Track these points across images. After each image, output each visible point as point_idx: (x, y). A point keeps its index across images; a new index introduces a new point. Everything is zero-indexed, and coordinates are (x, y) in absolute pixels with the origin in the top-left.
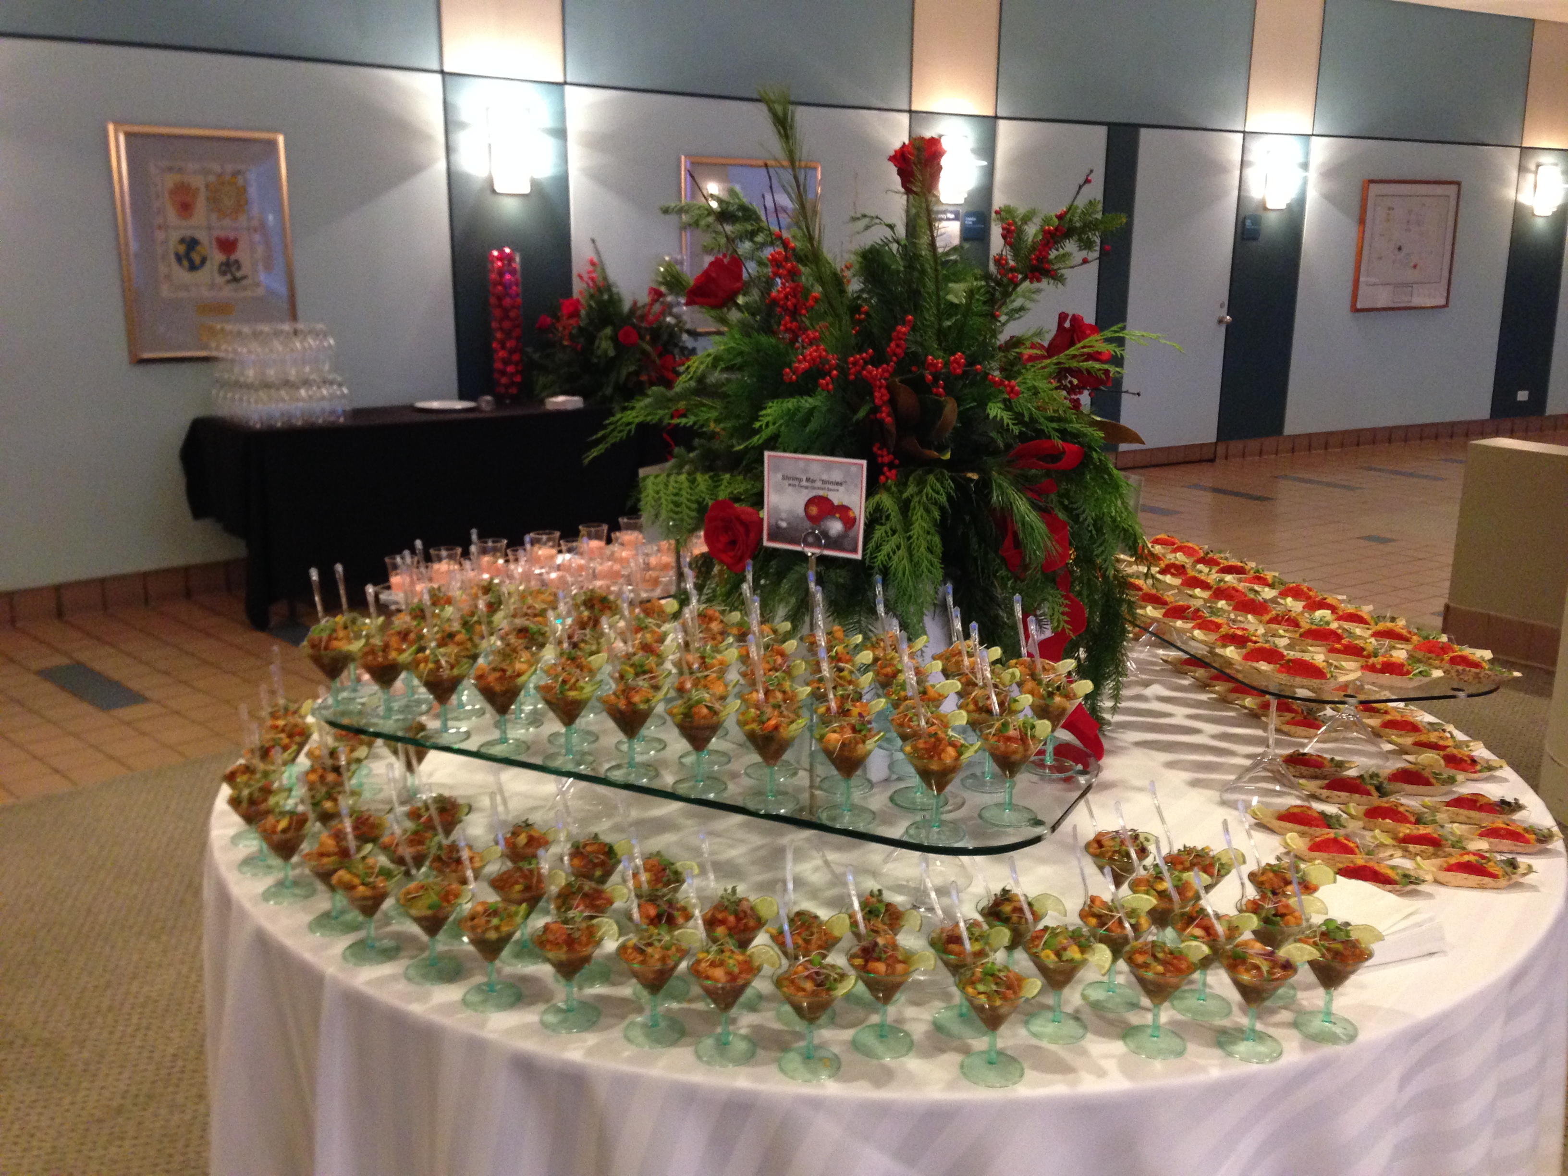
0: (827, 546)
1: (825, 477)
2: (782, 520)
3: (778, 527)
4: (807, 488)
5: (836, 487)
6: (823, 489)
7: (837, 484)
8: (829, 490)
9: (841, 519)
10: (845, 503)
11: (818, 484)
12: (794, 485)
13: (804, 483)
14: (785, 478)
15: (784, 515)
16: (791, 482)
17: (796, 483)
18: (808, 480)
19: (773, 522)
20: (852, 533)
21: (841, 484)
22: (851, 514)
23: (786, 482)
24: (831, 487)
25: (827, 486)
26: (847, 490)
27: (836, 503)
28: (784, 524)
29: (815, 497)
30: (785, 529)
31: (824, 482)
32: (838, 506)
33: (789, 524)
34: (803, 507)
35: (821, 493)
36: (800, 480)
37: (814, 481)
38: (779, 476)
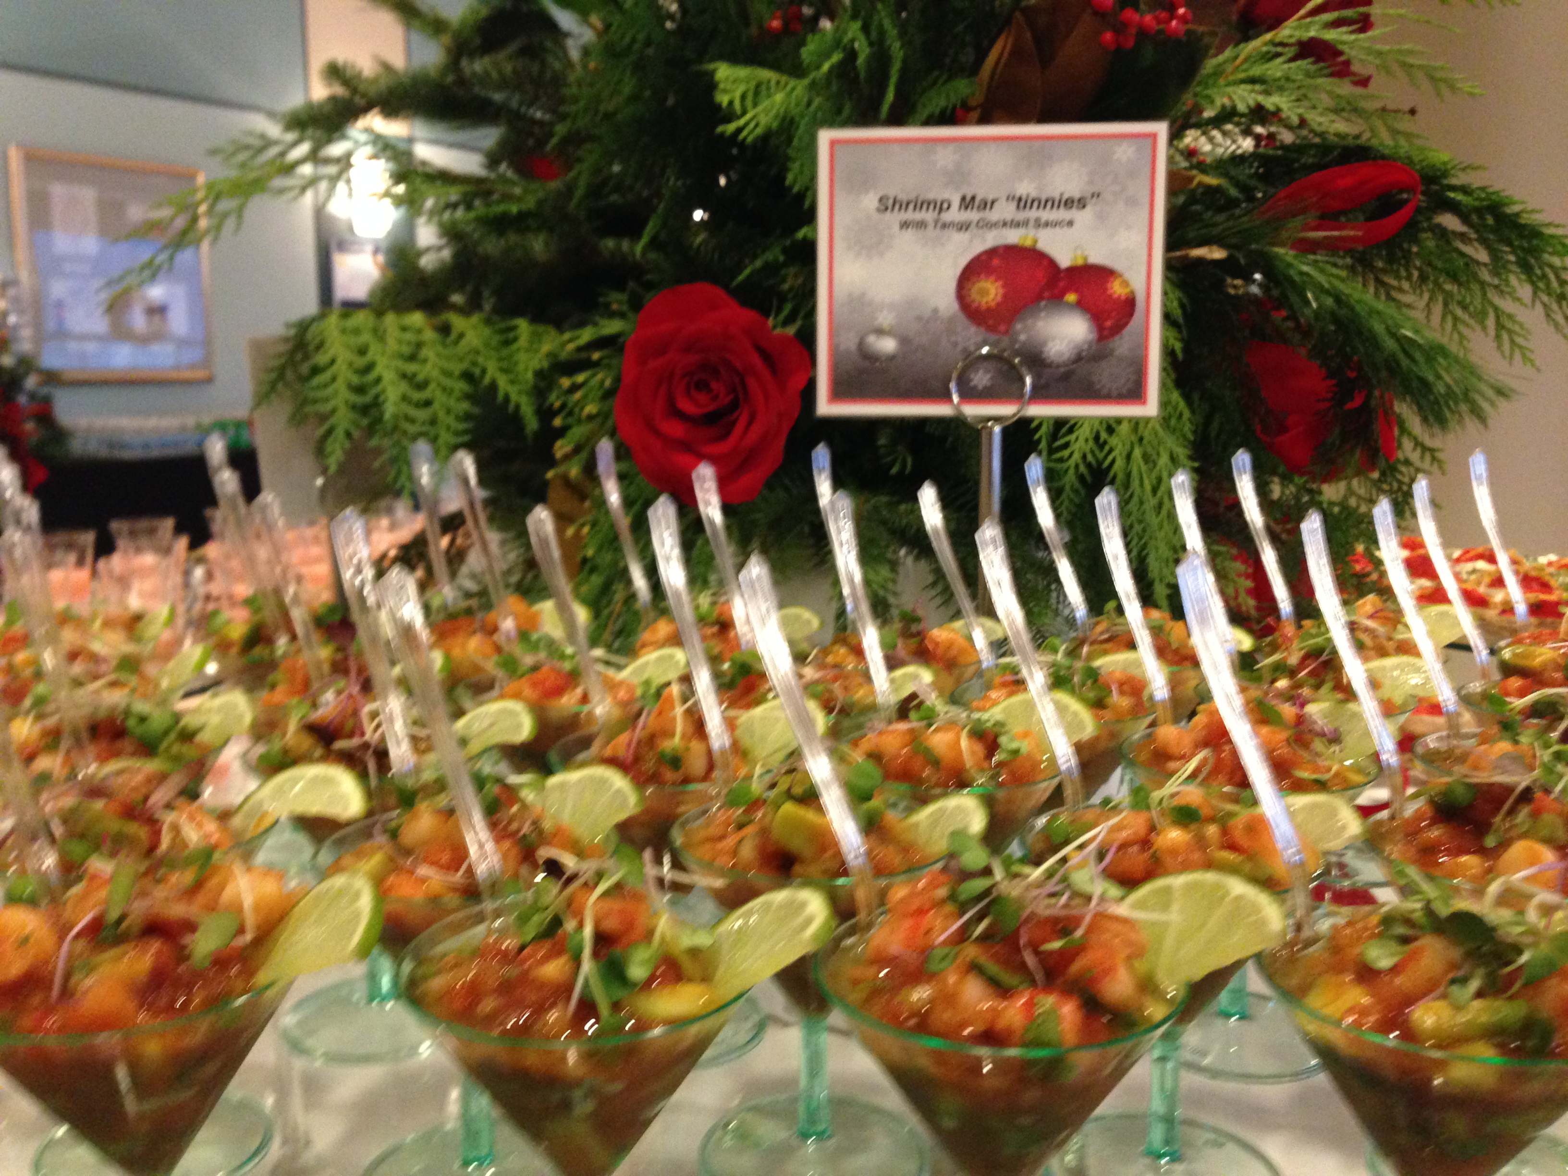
0: (1041, 394)
1: (1025, 188)
2: (880, 332)
3: (867, 355)
4: (963, 227)
5: (1062, 214)
6: (1016, 224)
7: (1069, 203)
8: (1039, 224)
9: (1081, 305)
10: (1095, 258)
11: (1005, 211)
12: (921, 225)
13: (954, 214)
14: (887, 205)
15: (885, 319)
16: (910, 215)
17: (929, 216)
18: (967, 203)
19: (849, 342)
20: (1122, 344)
21: (1082, 203)
22: (1117, 289)
23: (895, 218)
24: (1046, 215)
25: (1033, 214)
26: (1101, 217)
27: (1064, 260)
28: (888, 345)
29: (992, 253)
30: (892, 358)
31: (1022, 203)
32: (1073, 271)
33: (904, 341)
34: (951, 286)
35: (1013, 237)
36: (941, 206)
37: (987, 205)
38: (870, 201)
